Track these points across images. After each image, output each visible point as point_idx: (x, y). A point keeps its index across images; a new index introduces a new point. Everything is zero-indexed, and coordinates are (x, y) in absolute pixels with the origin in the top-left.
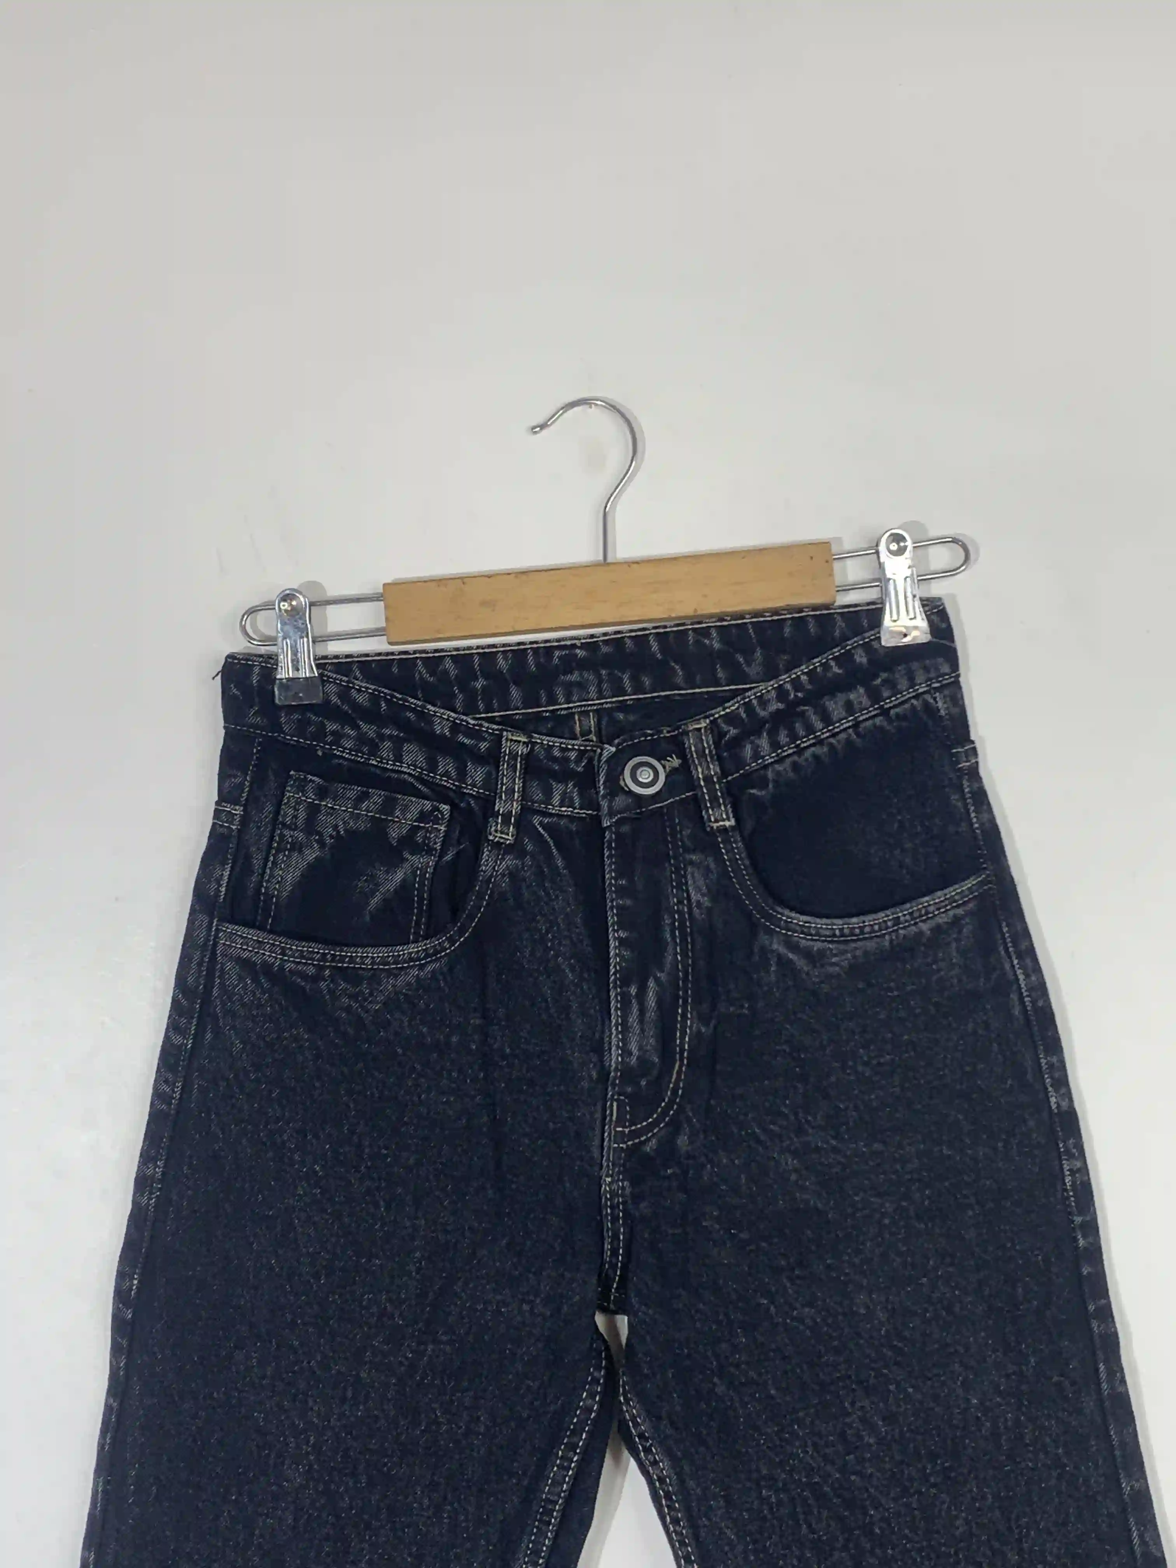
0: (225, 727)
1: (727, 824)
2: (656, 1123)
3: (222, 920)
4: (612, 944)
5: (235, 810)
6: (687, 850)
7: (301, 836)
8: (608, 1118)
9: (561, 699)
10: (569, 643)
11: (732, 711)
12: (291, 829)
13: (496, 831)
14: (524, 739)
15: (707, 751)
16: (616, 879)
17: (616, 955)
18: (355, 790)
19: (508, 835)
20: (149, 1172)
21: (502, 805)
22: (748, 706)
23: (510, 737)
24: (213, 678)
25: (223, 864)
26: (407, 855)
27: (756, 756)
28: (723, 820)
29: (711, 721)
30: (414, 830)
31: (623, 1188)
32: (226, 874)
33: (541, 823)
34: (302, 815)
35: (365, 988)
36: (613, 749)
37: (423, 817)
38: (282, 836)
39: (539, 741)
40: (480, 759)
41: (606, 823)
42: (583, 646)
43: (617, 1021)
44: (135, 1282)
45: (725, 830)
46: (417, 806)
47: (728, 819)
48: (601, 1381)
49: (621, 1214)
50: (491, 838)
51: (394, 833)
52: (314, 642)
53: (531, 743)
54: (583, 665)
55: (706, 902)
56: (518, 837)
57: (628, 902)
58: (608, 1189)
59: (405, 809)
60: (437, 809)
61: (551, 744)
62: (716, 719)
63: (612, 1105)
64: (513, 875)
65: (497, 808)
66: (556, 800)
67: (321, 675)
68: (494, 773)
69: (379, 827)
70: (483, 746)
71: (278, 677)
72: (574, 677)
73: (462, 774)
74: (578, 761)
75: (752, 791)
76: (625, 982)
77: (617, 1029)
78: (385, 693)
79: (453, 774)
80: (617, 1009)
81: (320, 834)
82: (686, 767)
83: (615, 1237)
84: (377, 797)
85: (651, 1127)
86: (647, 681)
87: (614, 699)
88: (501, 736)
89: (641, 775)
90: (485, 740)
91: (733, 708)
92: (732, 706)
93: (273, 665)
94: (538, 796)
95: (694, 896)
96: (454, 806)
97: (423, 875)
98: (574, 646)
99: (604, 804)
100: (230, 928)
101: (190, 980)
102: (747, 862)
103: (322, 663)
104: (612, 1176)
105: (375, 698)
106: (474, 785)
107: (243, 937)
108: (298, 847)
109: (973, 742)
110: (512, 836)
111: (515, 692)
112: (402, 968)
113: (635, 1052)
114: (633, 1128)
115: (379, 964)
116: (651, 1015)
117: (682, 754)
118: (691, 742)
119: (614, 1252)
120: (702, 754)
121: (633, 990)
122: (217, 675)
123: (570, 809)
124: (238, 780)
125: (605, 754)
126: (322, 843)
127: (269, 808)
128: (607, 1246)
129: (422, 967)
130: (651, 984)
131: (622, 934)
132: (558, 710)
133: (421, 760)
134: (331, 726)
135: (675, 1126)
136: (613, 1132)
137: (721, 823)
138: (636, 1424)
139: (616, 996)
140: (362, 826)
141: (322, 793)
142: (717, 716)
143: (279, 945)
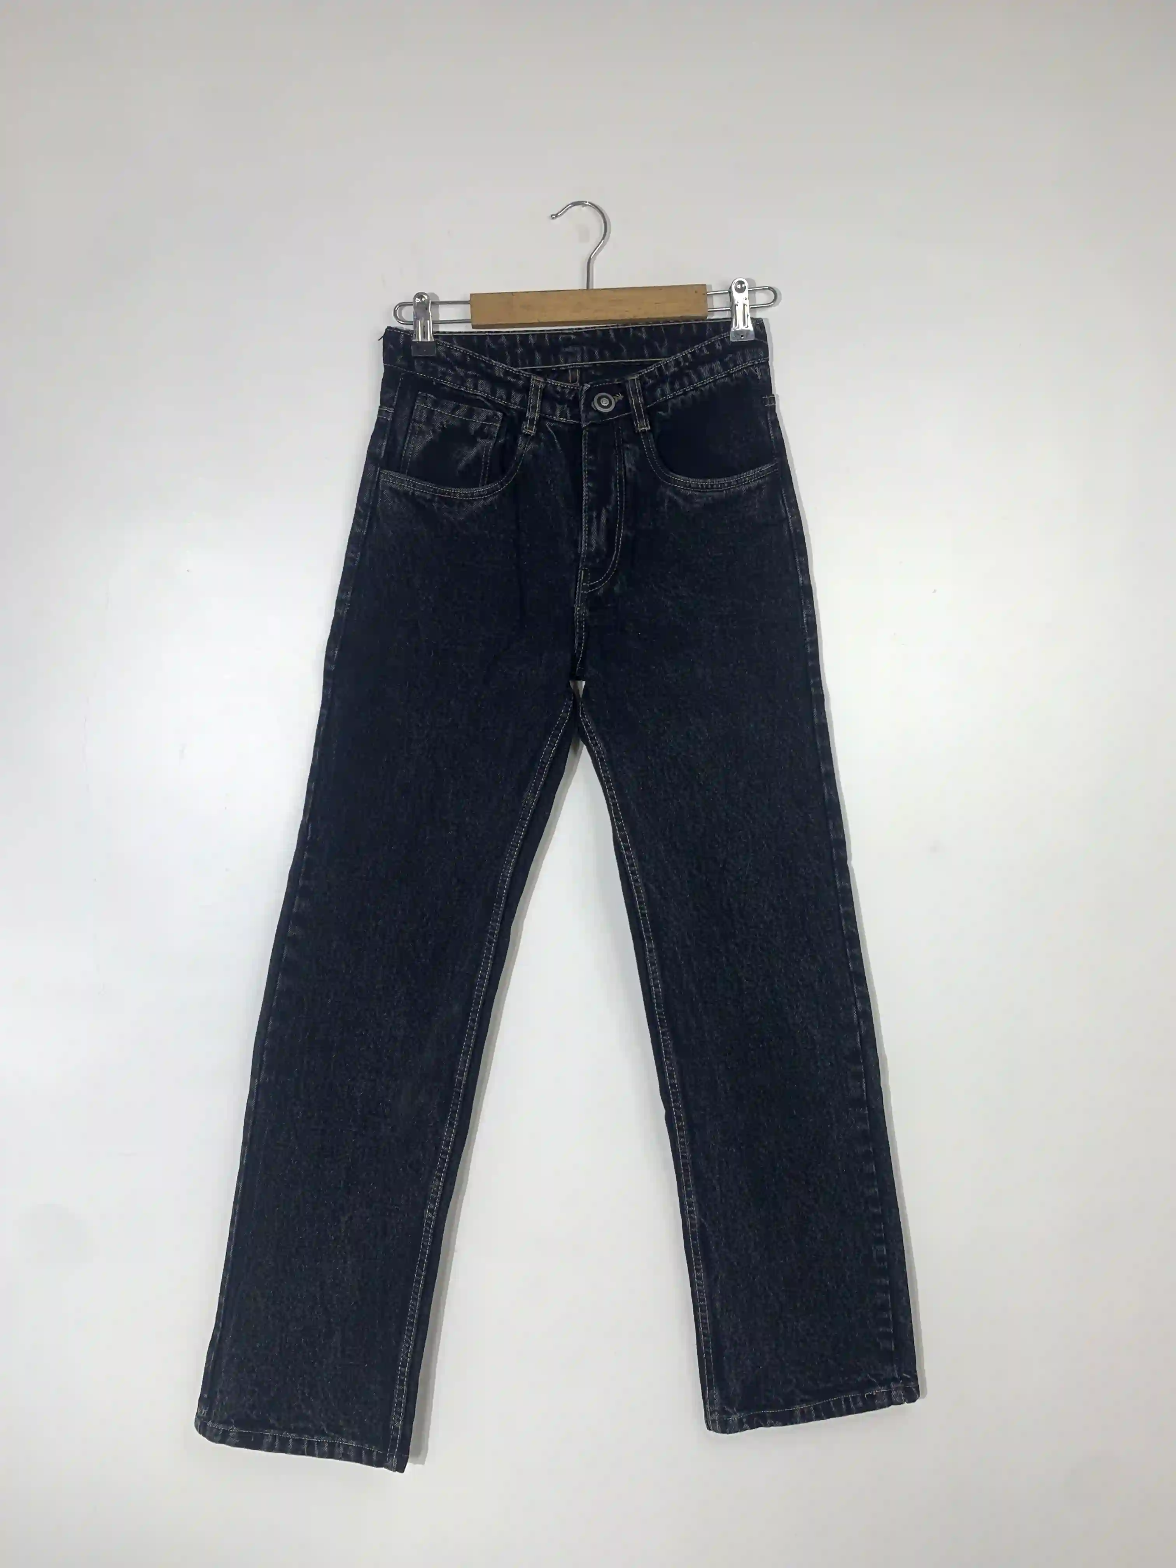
0: (385, 366)
1: (646, 429)
2: (603, 581)
3: (382, 468)
4: (585, 489)
5: (390, 410)
6: (624, 442)
7: (424, 427)
8: (579, 579)
9: (562, 360)
10: (567, 332)
11: (651, 371)
12: (418, 423)
13: (526, 428)
14: (542, 380)
15: (637, 391)
16: (587, 455)
17: (586, 495)
18: (452, 404)
19: (532, 430)
20: (344, 597)
21: (530, 414)
22: (660, 369)
23: (535, 378)
24: (379, 340)
25: (383, 438)
26: (479, 440)
27: (663, 394)
28: (645, 427)
29: (640, 376)
30: (483, 426)
31: (585, 613)
32: (385, 443)
33: (550, 425)
34: (425, 415)
35: (456, 508)
36: (589, 386)
37: (488, 419)
38: (413, 427)
39: (550, 382)
40: (519, 391)
41: (584, 425)
42: (575, 334)
43: (586, 529)
44: (337, 652)
45: (644, 432)
46: (485, 413)
47: (647, 426)
48: (571, 706)
49: (584, 626)
50: (524, 431)
51: (473, 428)
52: (433, 324)
53: (545, 383)
54: (574, 343)
55: (634, 469)
56: (537, 432)
57: (594, 468)
58: (578, 613)
59: (479, 414)
60: (496, 415)
61: (556, 384)
62: (643, 375)
63: (581, 572)
64: (534, 453)
65: (527, 416)
66: (558, 413)
67: (436, 341)
68: (526, 397)
69: (465, 425)
70: (521, 382)
71: (414, 340)
72: (570, 349)
73: (509, 398)
74: (570, 393)
75: (660, 413)
76: (590, 509)
77: (585, 533)
78: (470, 353)
79: (504, 397)
80: (585, 523)
81: (434, 426)
82: (626, 401)
83: (580, 638)
84: (464, 407)
85: (600, 583)
86: (607, 354)
87: (590, 363)
88: (530, 378)
89: (603, 402)
90: (520, 379)
91: (652, 370)
92: (651, 369)
93: (411, 334)
94: (549, 411)
95: (628, 466)
96: (504, 415)
97: (487, 450)
98: (570, 333)
99: (583, 415)
100: (386, 472)
101: (365, 500)
102: (655, 450)
103: (436, 335)
104: (580, 607)
105: (464, 355)
106: (515, 404)
107: (393, 477)
108: (421, 433)
109: (773, 395)
110: (534, 431)
111: (538, 356)
112: (475, 500)
113: (594, 545)
114: (591, 584)
115: (463, 497)
116: (603, 527)
117: (625, 393)
118: (629, 386)
119: (580, 645)
120: (635, 393)
121: (595, 514)
122: (381, 339)
123: (565, 419)
124: (392, 395)
125: (585, 388)
126: (434, 431)
127: (407, 411)
128: (576, 641)
129: (485, 499)
130: (604, 511)
131: (590, 484)
132: (560, 367)
133: (488, 389)
134: (441, 369)
135: (613, 582)
136: (581, 586)
137: (643, 428)
138: (587, 726)
139: (585, 516)
140: (456, 423)
141: (436, 404)
142: (643, 373)
143: (412, 482)
